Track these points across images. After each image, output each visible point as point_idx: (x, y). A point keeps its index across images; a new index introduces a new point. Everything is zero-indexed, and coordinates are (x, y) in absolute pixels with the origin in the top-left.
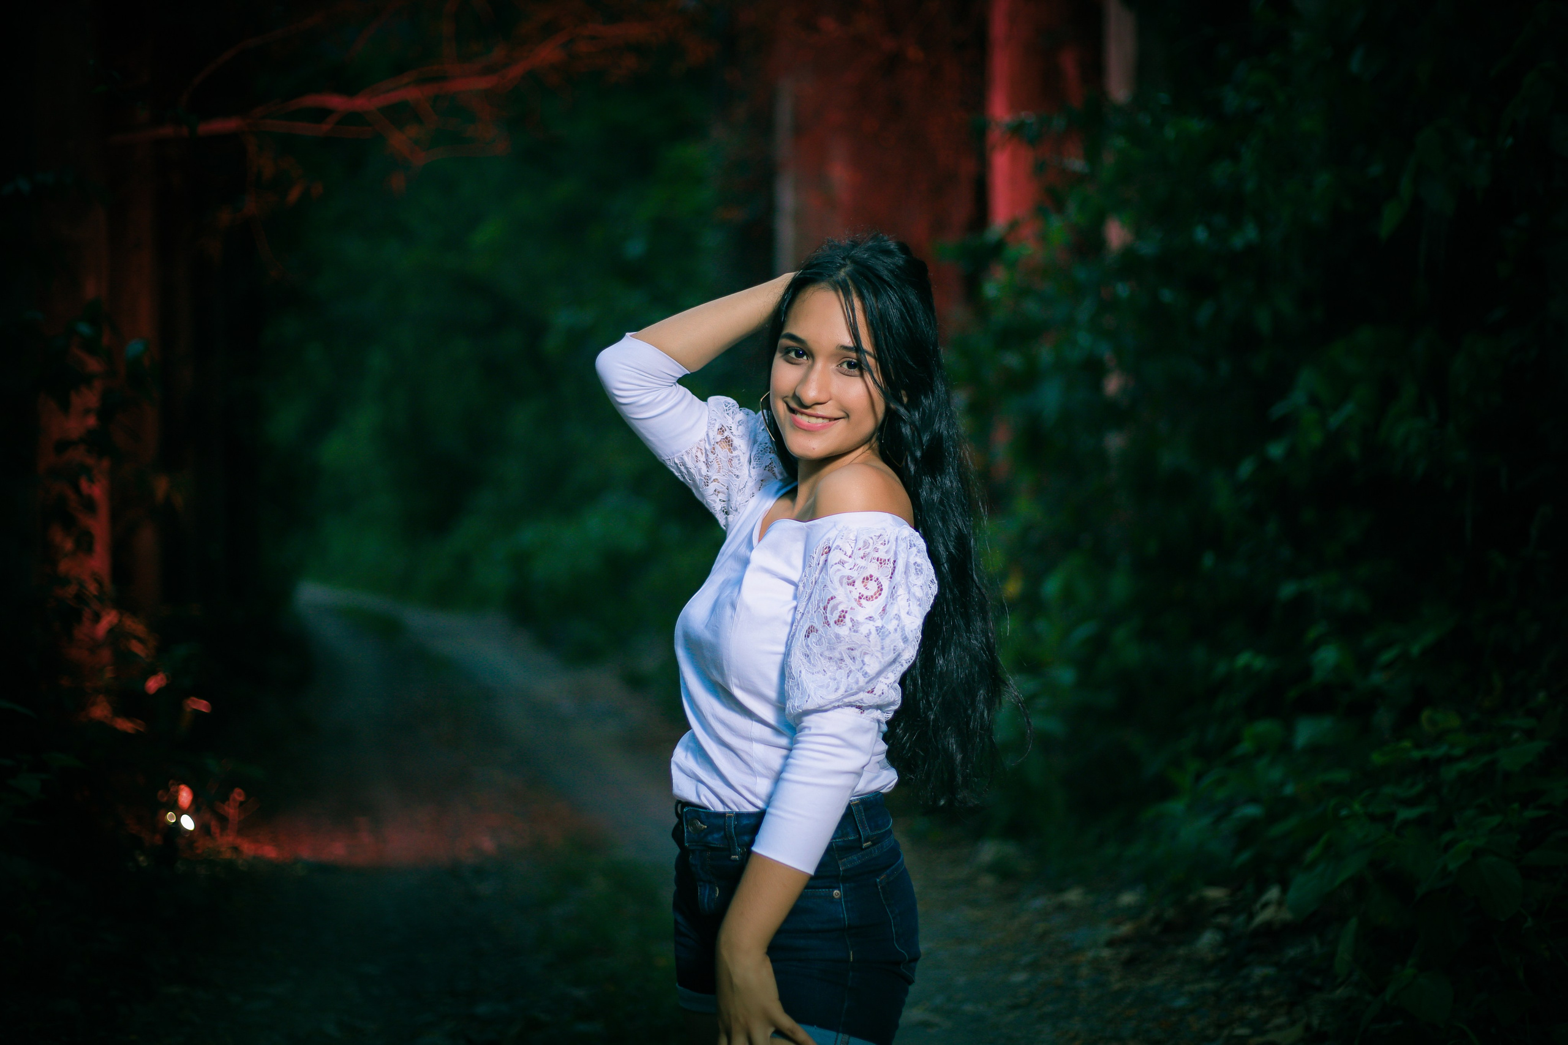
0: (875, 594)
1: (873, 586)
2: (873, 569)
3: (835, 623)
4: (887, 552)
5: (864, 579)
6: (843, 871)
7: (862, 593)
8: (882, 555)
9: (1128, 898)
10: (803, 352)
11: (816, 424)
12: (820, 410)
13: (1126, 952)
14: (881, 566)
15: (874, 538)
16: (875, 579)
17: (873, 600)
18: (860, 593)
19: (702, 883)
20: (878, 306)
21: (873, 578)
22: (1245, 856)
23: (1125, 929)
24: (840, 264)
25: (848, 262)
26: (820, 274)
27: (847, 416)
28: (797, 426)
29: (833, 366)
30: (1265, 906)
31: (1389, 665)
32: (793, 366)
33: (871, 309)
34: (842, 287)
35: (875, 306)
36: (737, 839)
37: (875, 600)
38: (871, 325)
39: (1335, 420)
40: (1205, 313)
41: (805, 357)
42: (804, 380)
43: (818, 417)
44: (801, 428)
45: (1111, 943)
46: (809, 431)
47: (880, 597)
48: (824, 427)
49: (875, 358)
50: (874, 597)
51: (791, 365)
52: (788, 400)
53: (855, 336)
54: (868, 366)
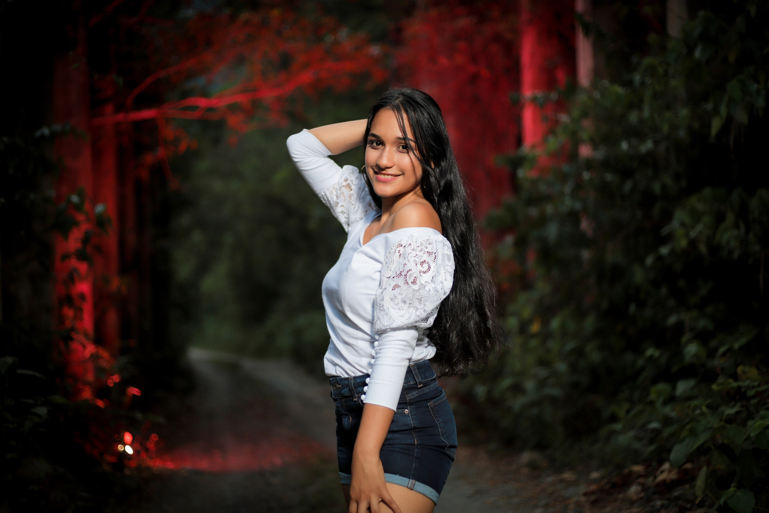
0: (427, 270)
1: (426, 266)
2: (425, 257)
3: (412, 283)
4: (432, 248)
5: (421, 262)
6: (409, 400)
7: (421, 270)
8: (429, 249)
9: (595, 475)
10: (380, 142)
11: (388, 178)
12: (389, 171)
13: (593, 498)
14: (430, 256)
15: (425, 240)
16: (427, 262)
17: (426, 273)
18: (420, 270)
19: (343, 416)
20: (415, 117)
21: (426, 262)
22: (652, 448)
23: (593, 487)
24: (396, 96)
25: (401, 96)
26: (386, 102)
27: (403, 174)
28: (379, 180)
29: (395, 148)
30: (662, 472)
31: (724, 354)
32: (375, 150)
33: (412, 118)
34: (397, 109)
35: (414, 116)
36: (355, 390)
37: (427, 273)
38: (411, 125)
39: (693, 234)
40: (628, 186)
41: (381, 146)
42: (380, 157)
43: (389, 175)
44: (381, 181)
45: (585, 494)
46: (385, 182)
47: (429, 272)
48: (392, 180)
49: (415, 142)
50: (427, 271)
51: (374, 150)
52: (374, 167)
53: (404, 131)
54: (411, 146)
